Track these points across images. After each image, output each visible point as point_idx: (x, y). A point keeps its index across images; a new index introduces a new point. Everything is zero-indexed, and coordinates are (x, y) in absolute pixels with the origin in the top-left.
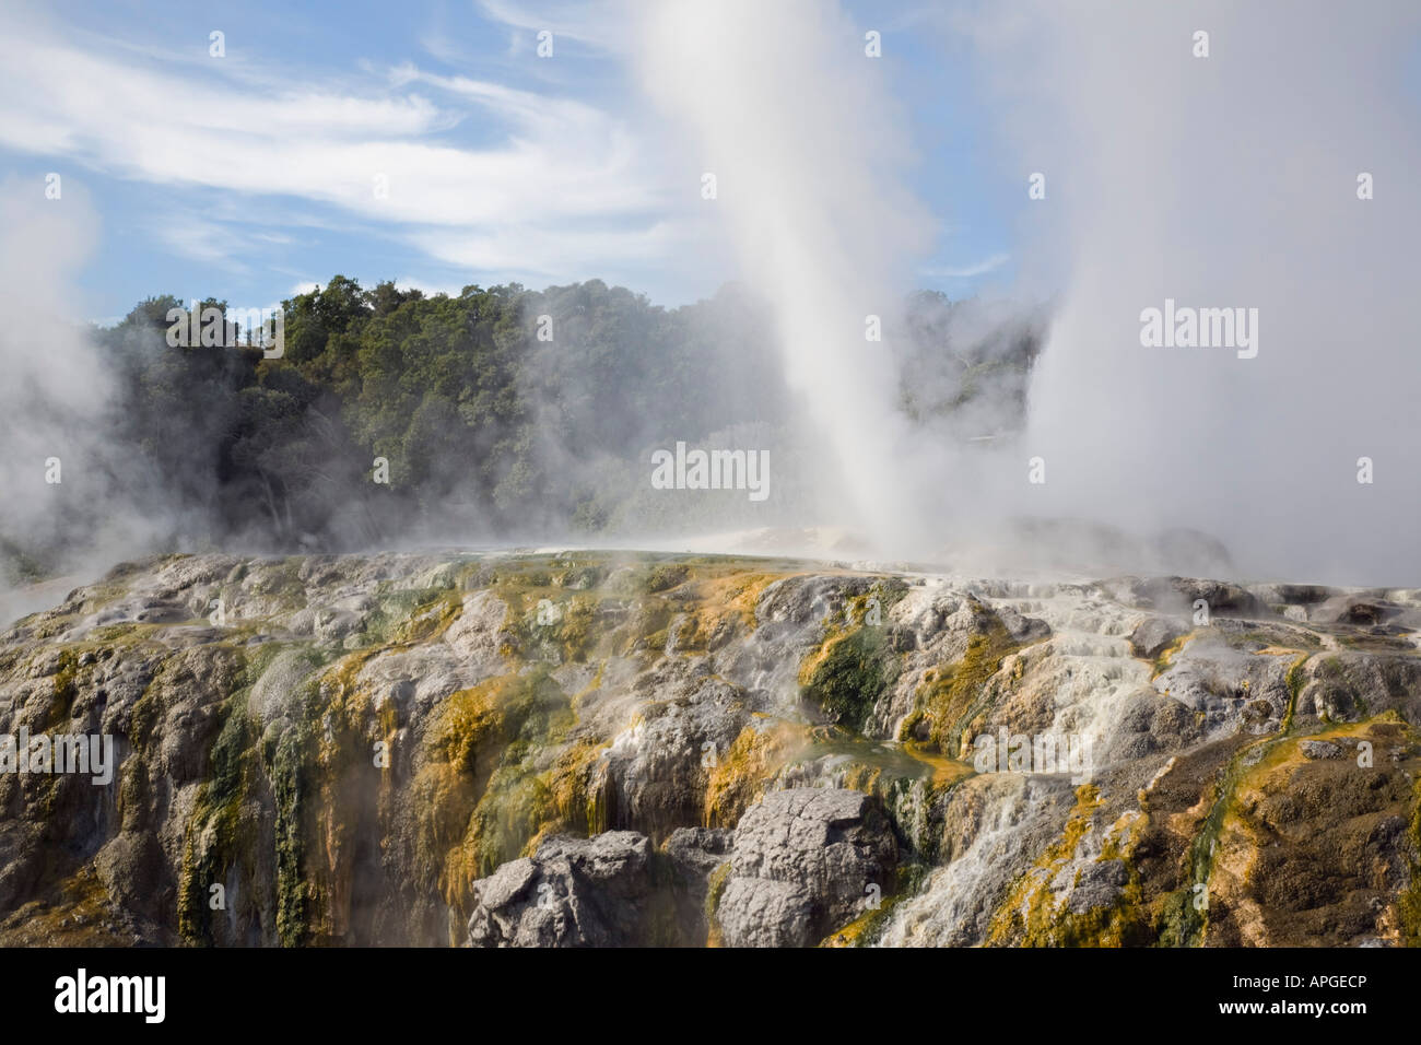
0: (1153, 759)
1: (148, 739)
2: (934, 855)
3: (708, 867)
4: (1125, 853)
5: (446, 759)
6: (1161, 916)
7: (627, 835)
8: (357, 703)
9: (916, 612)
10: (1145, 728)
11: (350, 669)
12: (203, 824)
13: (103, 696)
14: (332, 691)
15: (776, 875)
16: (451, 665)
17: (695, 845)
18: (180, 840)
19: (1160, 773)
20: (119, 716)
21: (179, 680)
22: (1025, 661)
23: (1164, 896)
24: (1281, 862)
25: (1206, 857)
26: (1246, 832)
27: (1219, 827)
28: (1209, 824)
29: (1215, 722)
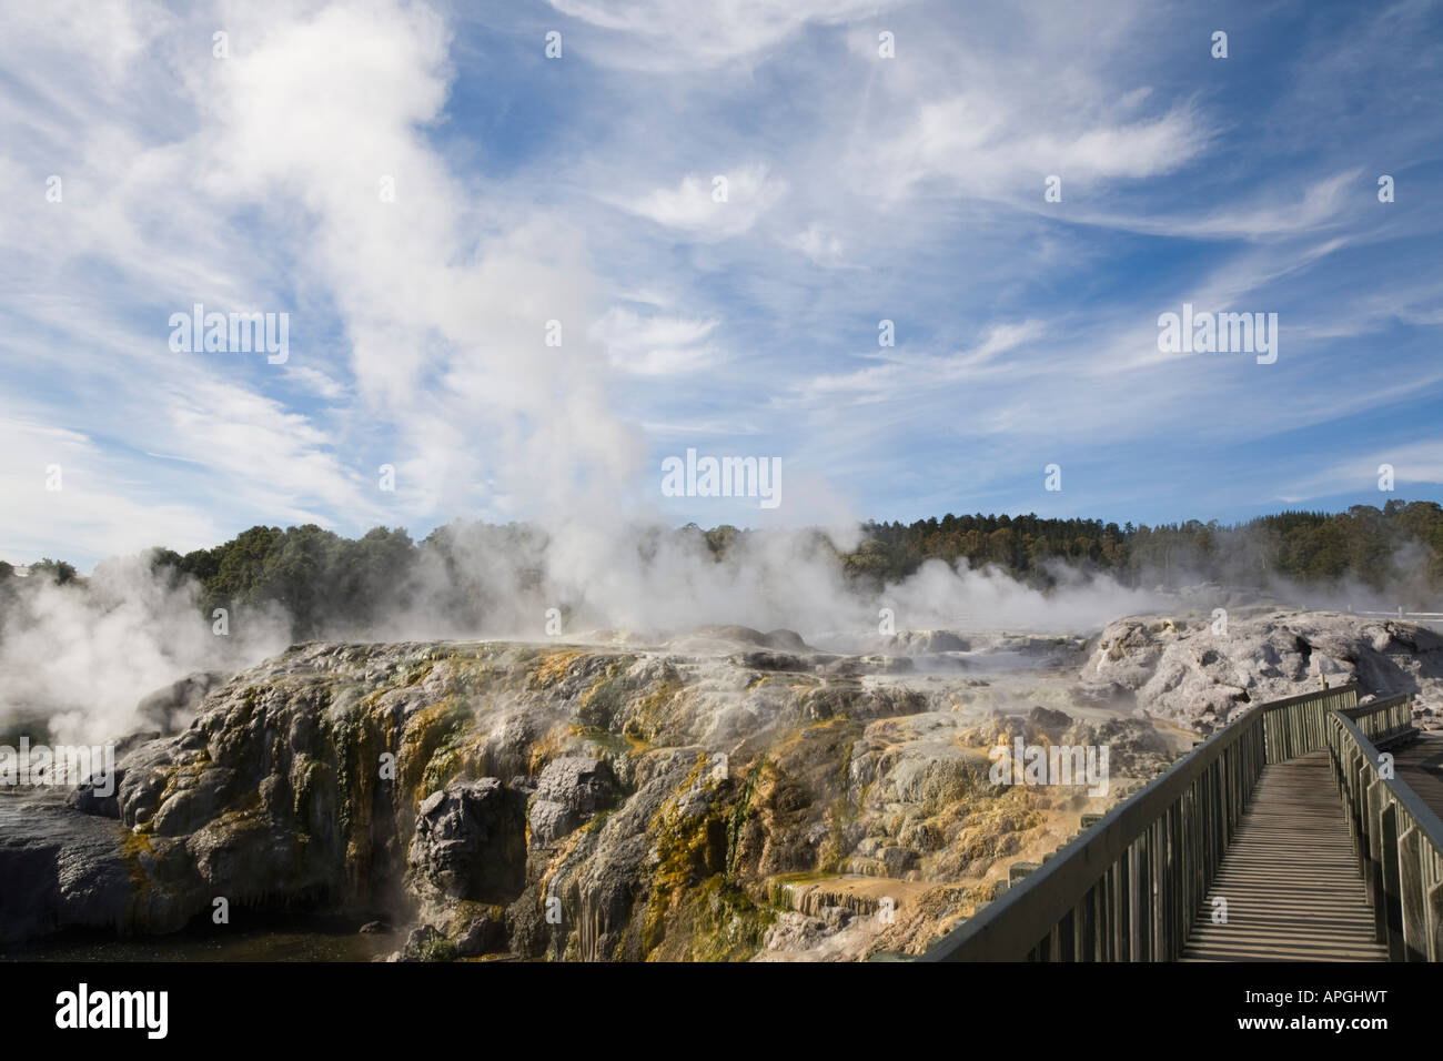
0: (734, 740)
1: (285, 731)
2: (629, 790)
3: (529, 795)
4: (714, 787)
5: (414, 742)
6: (727, 817)
7: (491, 779)
8: (375, 715)
9: (637, 671)
10: (734, 725)
11: (377, 697)
12: (306, 771)
13: (265, 708)
14: (366, 708)
15: (556, 800)
16: (422, 696)
17: (523, 785)
18: (296, 777)
19: (737, 748)
20: (271, 719)
21: (299, 702)
22: (685, 694)
23: (730, 807)
24: (784, 788)
25: (752, 788)
26: (771, 775)
27: (759, 773)
28: (755, 771)
29: (766, 722)
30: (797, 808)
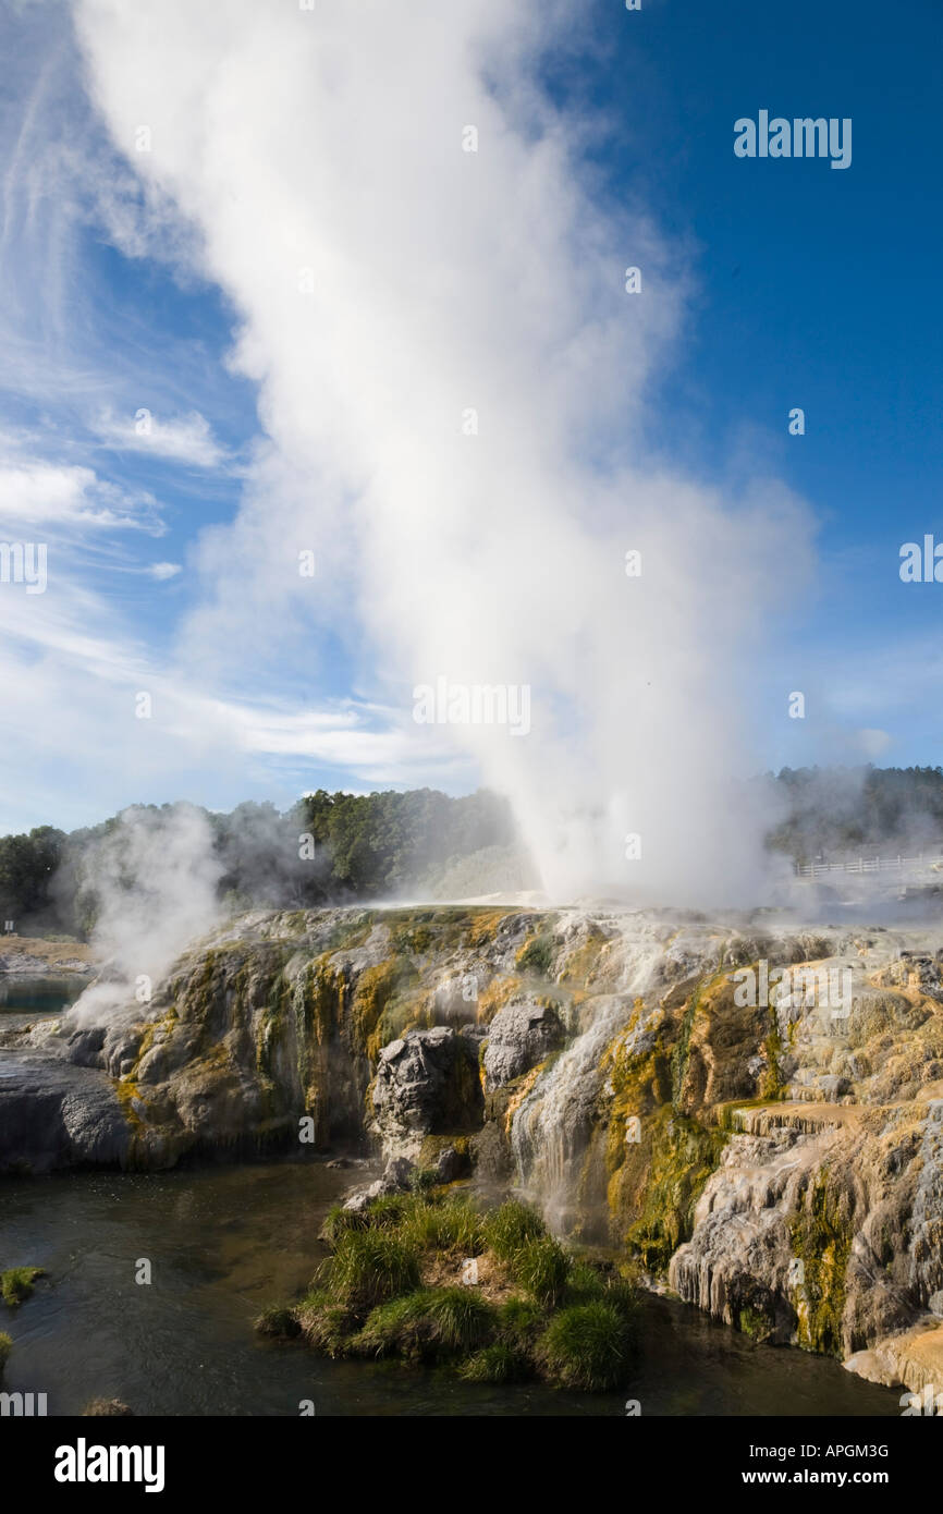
0: (666, 986)
1: (243, 989)
2: (575, 1032)
3: (479, 1041)
4: (655, 1028)
5: (366, 997)
6: (671, 1054)
7: (444, 1028)
8: (328, 974)
9: (565, 927)
10: (662, 973)
11: (326, 958)
12: (266, 1025)
13: (224, 971)
14: (317, 968)
15: (508, 1043)
16: (367, 956)
17: (473, 1032)
18: (257, 1032)
19: (669, 992)
20: (231, 980)
21: (255, 964)
22: (610, 947)
23: (672, 1045)
24: (719, 1027)
25: (689, 1027)
26: (705, 1016)
27: (693, 1014)
28: (690, 1013)
29: (690, 969)
30: (732, 1044)
